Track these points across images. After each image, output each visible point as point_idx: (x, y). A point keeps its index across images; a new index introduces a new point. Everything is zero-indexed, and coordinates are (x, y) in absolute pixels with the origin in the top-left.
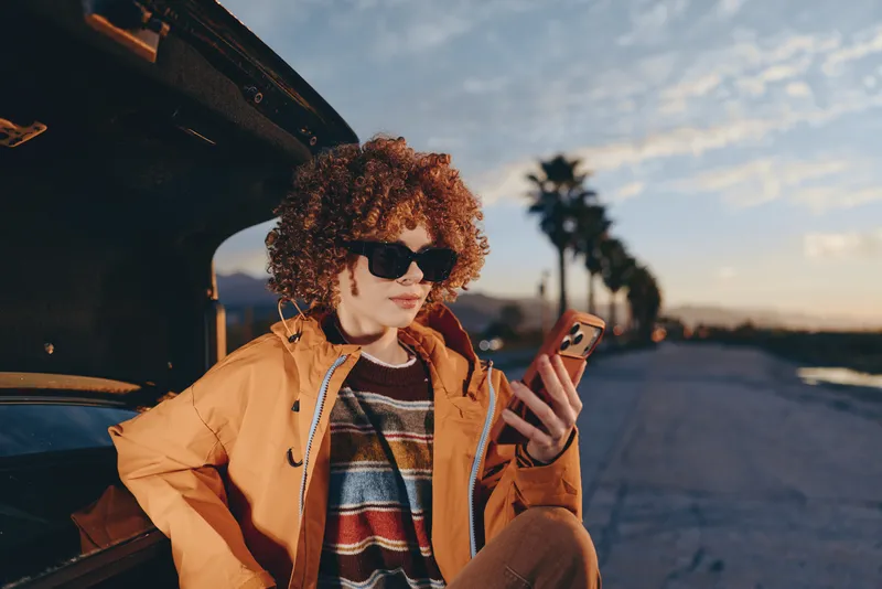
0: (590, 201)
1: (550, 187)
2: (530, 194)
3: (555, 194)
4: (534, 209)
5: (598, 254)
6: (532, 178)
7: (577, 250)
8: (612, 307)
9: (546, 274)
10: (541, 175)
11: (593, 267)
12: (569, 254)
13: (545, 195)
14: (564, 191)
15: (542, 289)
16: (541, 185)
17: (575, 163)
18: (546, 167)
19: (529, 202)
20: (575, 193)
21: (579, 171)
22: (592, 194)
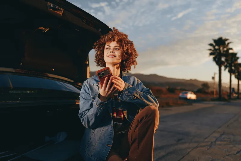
0: (230, 51)
1: (217, 47)
2: (210, 50)
3: (219, 49)
4: (211, 54)
5: (233, 68)
6: (211, 45)
7: (226, 67)
9: (215, 74)
10: (214, 44)
11: (231, 72)
12: (223, 68)
13: (215, 50)
14: (221, 48)
15: (213, 78)
16: (214, 47)
17: (227, 40)
18: (215, 41)
19: (210, 52)
20: (225, 49)
21: (227, 42)
22: (231, 49)
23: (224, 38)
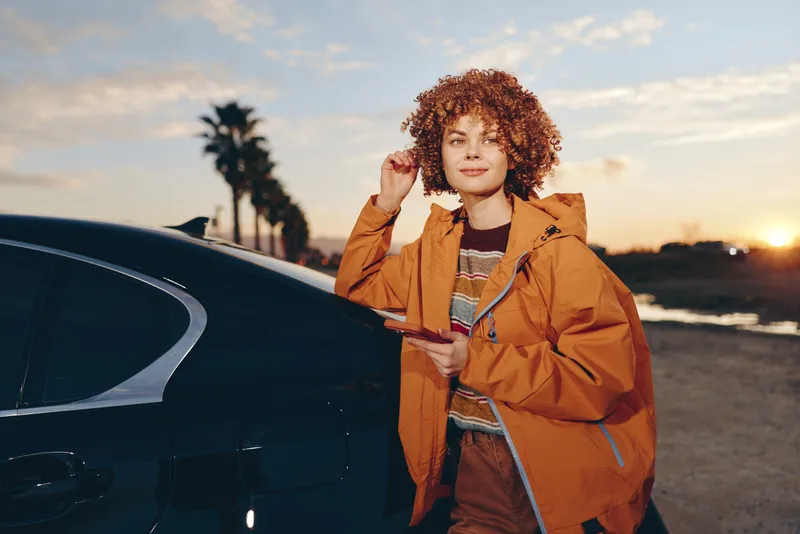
0: (260, 145)
1: (224, 130)
2: (206, 135)
3: (230, 137)
4: (209, 149)
6: (208, 120)
8: (272, 238)
9: (219, 209)
10: (216, 119)
11: (257, 203)
13: (219, 136)
14: (236, 136)
16: (216, 127)
17: (249, 111)
18: (219, 111)
19: (204, 142)
20: (248, 137)
21: (250, 117)
22: (262, 139)
23: (242, 105)
